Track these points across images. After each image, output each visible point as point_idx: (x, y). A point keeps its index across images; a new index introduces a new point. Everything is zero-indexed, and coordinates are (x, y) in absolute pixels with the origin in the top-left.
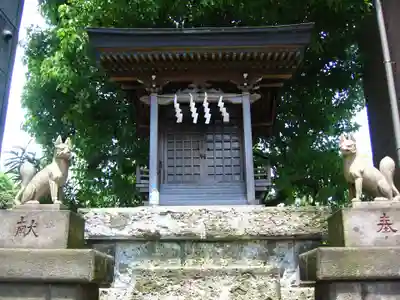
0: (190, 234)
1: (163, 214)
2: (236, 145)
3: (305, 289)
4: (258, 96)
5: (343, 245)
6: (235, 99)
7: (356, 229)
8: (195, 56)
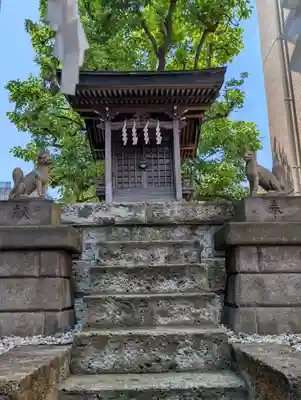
0: (136, 220)
1: (117, 206)
2: (168, 161)
3: (219, 259)
4: (185, 123)
5: (244, 220)
6: (167, 126)
7: (254, 212)
8: (133, 92)
